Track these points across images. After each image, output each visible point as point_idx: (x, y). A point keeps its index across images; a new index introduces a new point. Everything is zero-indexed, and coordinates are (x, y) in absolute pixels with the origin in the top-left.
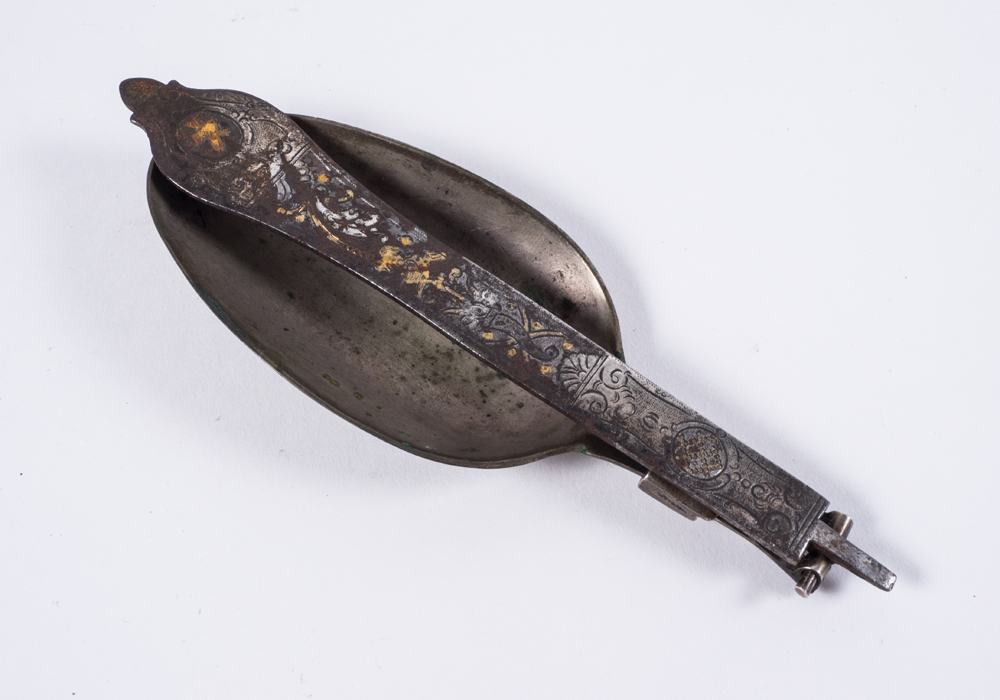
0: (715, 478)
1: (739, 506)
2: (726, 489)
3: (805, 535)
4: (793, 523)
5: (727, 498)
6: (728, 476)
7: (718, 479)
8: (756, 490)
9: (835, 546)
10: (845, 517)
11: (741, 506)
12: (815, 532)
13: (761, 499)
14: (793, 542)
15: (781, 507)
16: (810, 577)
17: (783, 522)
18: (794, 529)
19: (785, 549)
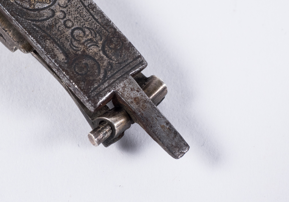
0: (39, 10)
1: (54, 42)
2: (46, 23)
3: (110, 85)
4: (102, 71)
5: (44, 31)
6: (54, 12)
7: (41, 12)
8: (76, 32)
9: (138, 103)
10: (161, 83)
11: (56, 43)
12: (122, 85)
13: (79, 41)
14: (96, 88)
15: (96, 54)
16: (105, 127)
17: (93, 67)
18: (101, 76)
19: (86, 92)
